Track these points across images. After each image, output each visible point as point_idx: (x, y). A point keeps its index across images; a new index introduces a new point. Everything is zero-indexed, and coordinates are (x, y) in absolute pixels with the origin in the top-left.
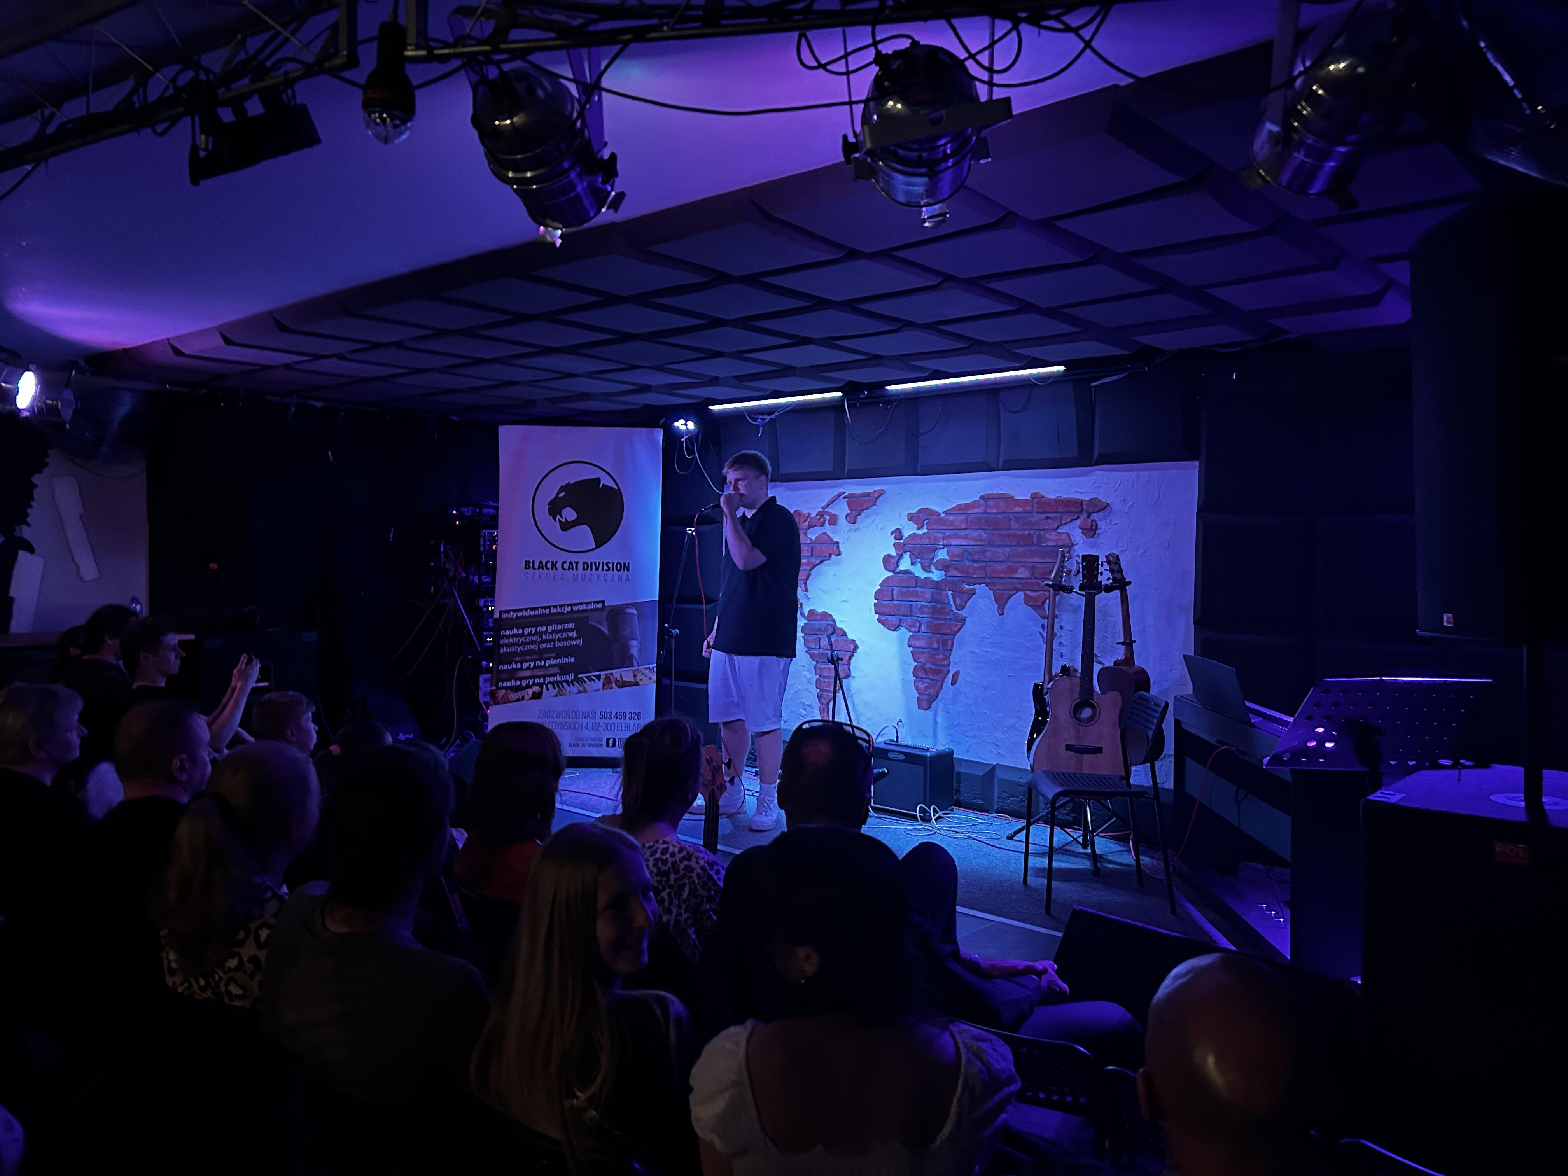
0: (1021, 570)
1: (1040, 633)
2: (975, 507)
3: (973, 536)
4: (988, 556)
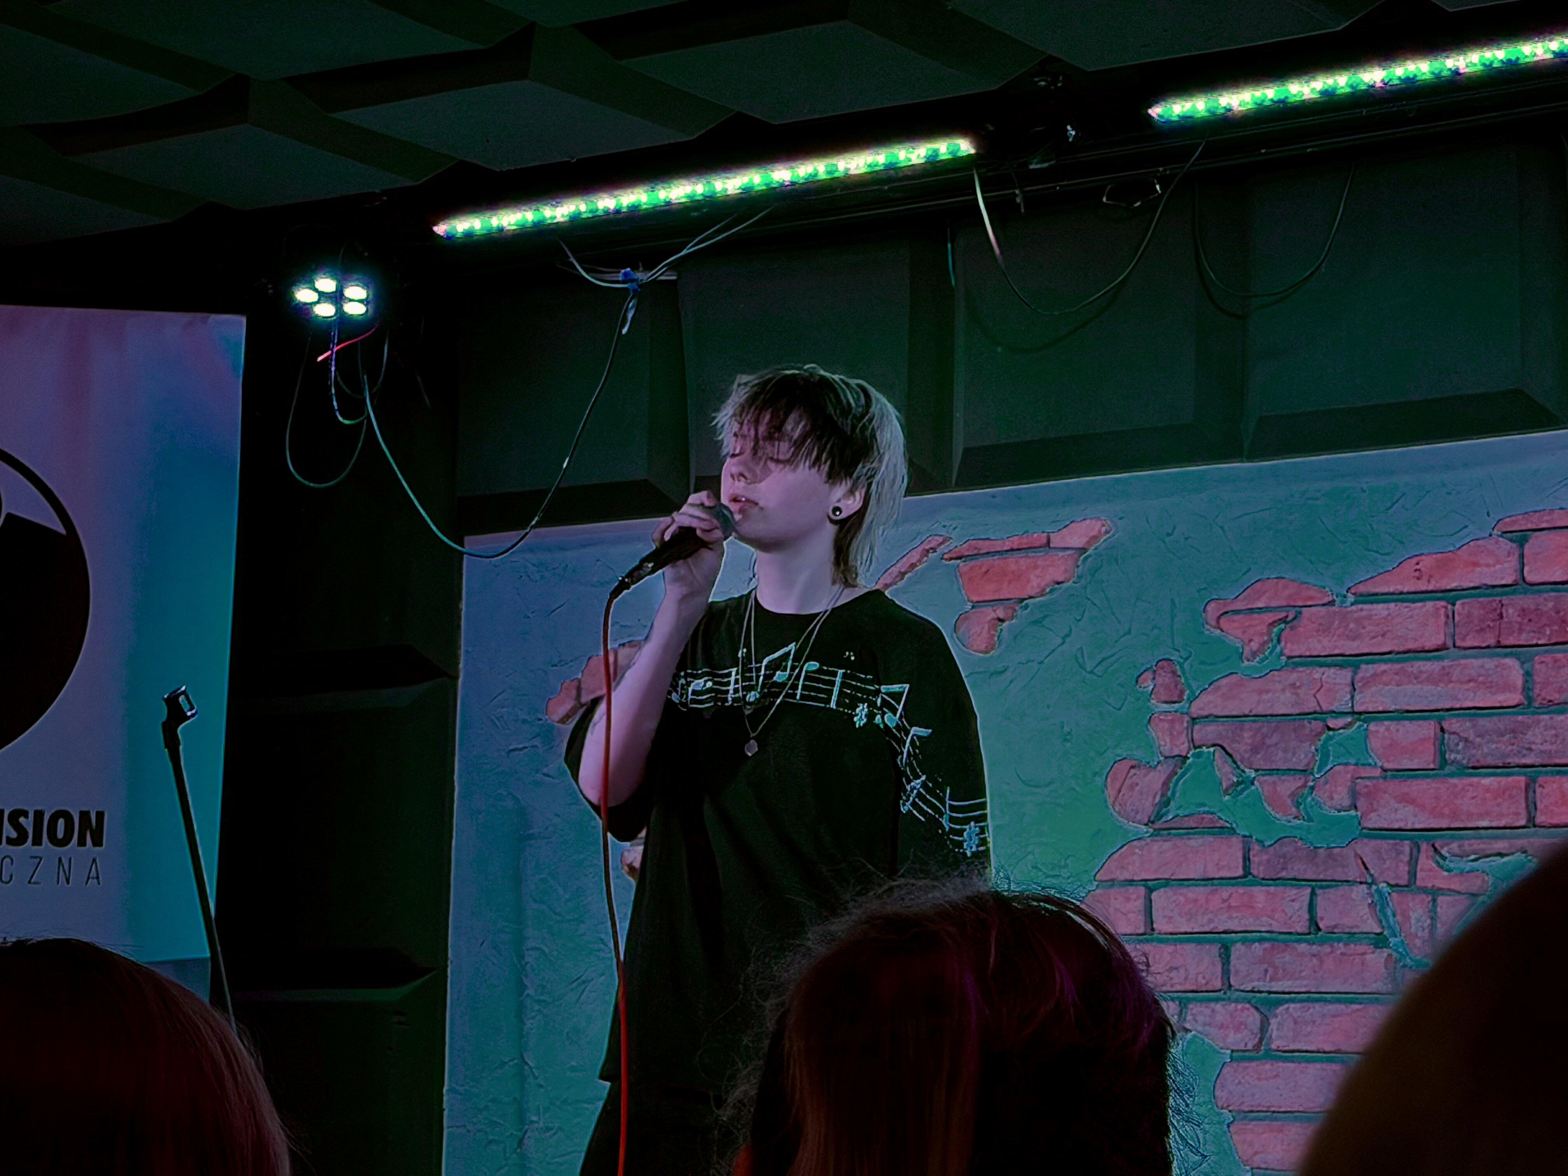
2: (1476, 564)
3: (1473, 673)
4: (1534, 743)
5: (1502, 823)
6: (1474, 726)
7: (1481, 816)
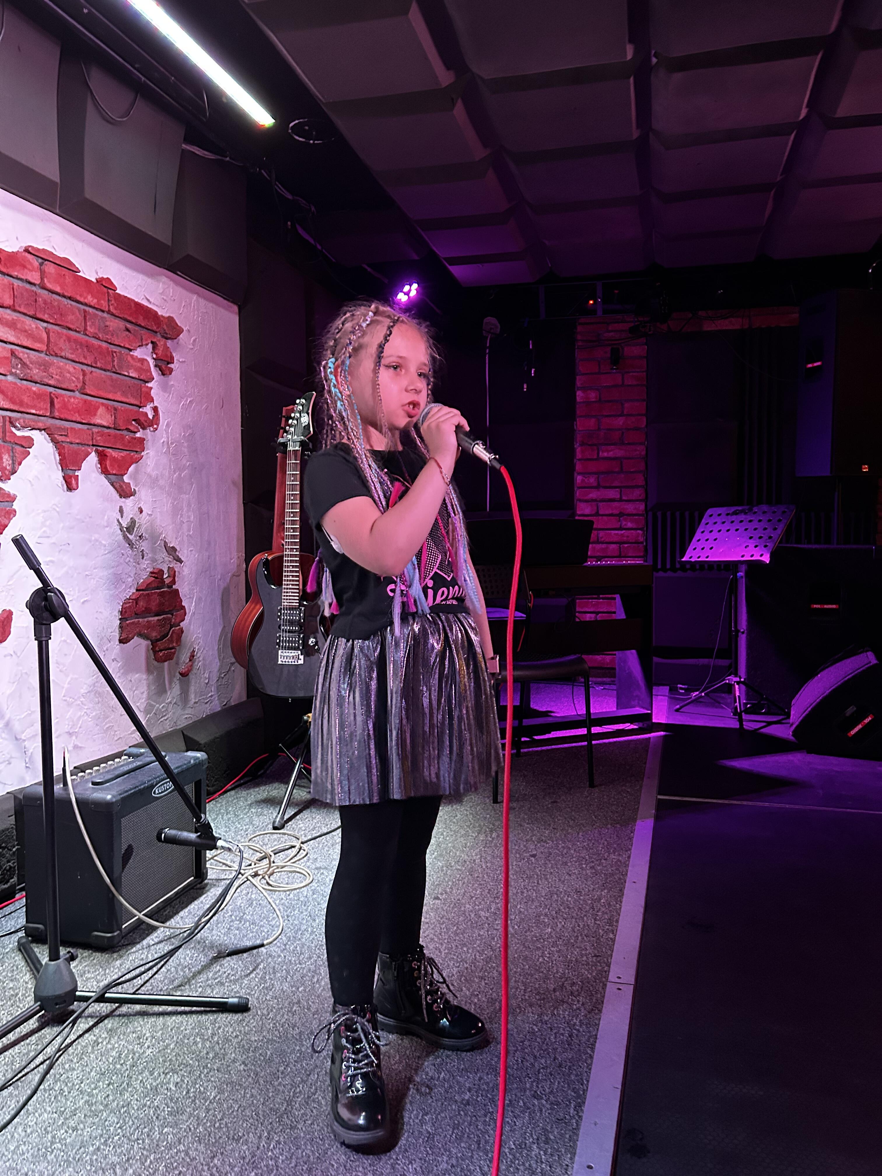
0: (101, 411)
1: (118, 521)
2: (24, 267)
3: (27, 328)
4: (53, 373)
5: (41, 413)
6: (28, 357)
7: (33, 407)
